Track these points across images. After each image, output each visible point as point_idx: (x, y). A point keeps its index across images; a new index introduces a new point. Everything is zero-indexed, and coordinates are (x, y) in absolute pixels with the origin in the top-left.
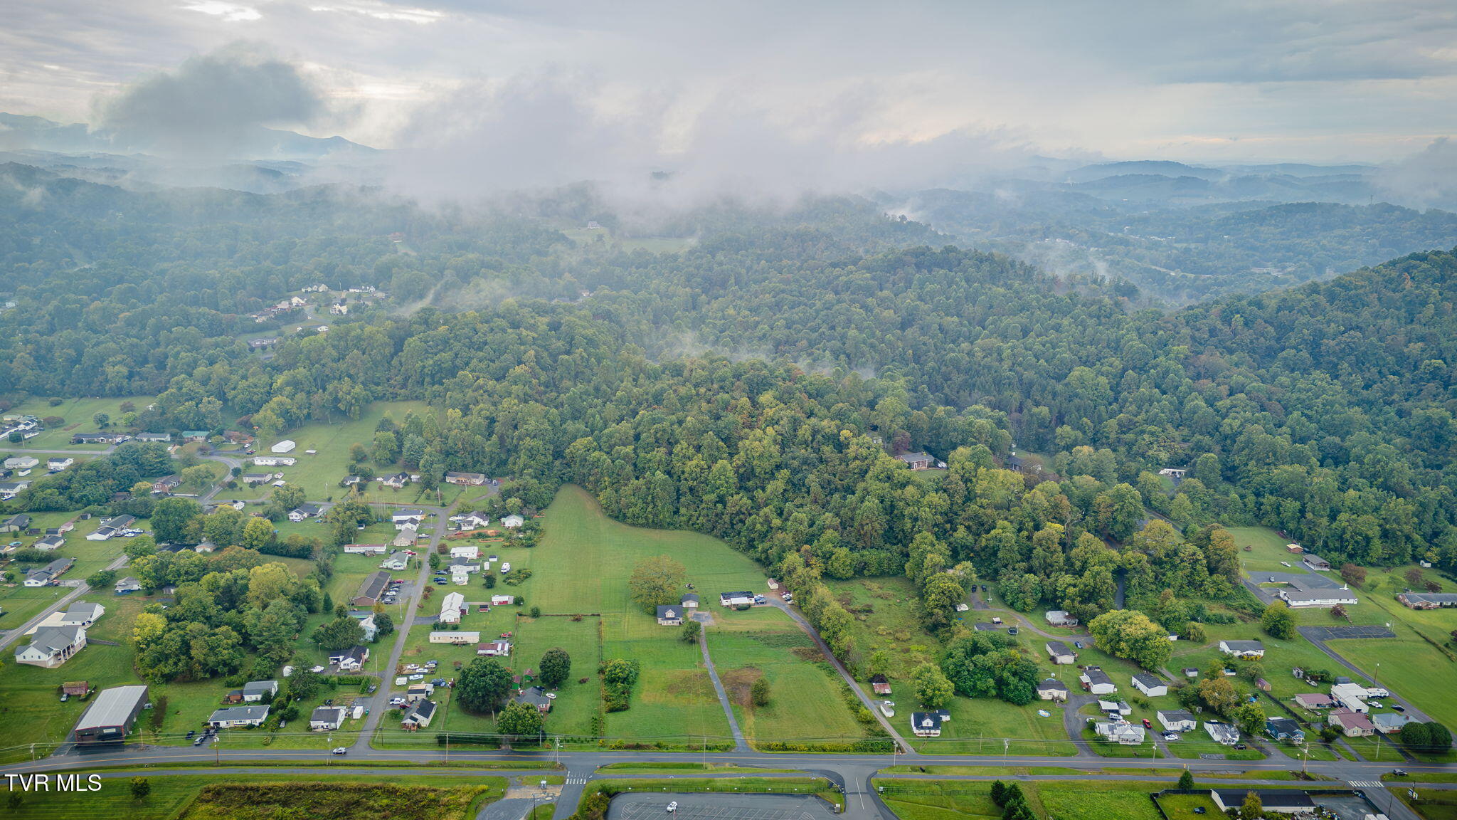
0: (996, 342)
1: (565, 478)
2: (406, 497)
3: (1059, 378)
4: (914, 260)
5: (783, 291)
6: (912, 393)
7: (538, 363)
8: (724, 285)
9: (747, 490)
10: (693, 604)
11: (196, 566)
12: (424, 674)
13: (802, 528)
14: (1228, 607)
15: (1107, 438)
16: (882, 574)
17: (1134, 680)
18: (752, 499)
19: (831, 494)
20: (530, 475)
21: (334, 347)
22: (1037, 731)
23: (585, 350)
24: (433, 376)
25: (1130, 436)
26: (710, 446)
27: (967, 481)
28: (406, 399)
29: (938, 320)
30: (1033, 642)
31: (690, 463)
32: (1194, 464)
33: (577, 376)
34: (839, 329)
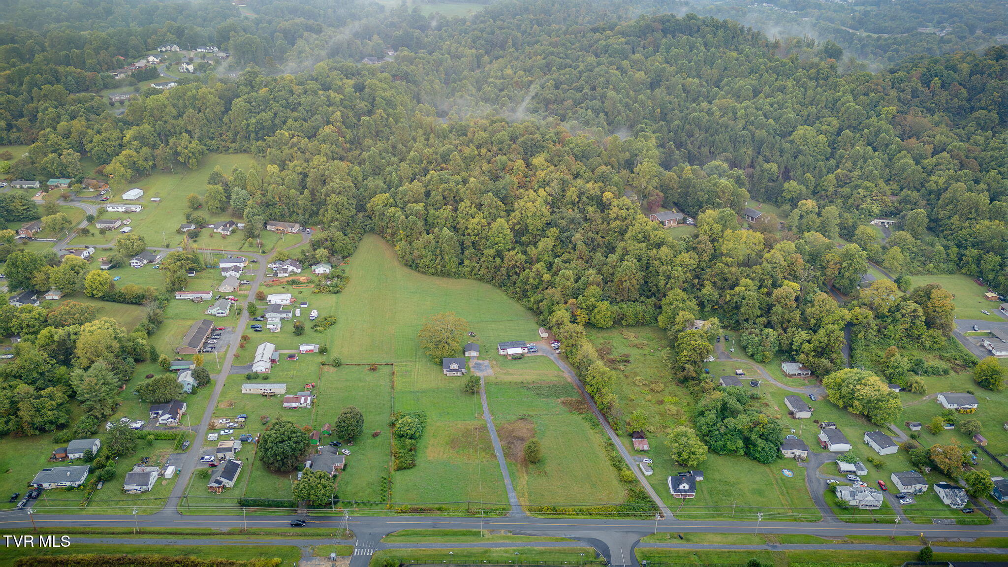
0: (731, 102)
1: (367, 229)
2: (232, 244)
3: (784, 135)
4: (661, 27)
5: (552, 53)
6: (661, 149)
7: (344, 123)
8: (503, 47)
9: (521, 244)
10: (474, 354)
11: (36, 319)
12: (234, 428)
13: (569, 283)
14: (941, 358)
15: (826, 191)
16: (639, 324)
17: (866, 438)
18: (525, 253)
19: (594, 250)
20: (334, 227)
21: (174, 105)
22: (782, 494)
23: (384, 110)
24: (257, 133)
25: (846, 190)
26: (490, 205)
27: (713, 241)
28: (236, 152)
29: (681, 81)
30: (772, 394)
31: (472, 221)
32: (903, 217)
33: (377, 135)
34: (599, 89)
